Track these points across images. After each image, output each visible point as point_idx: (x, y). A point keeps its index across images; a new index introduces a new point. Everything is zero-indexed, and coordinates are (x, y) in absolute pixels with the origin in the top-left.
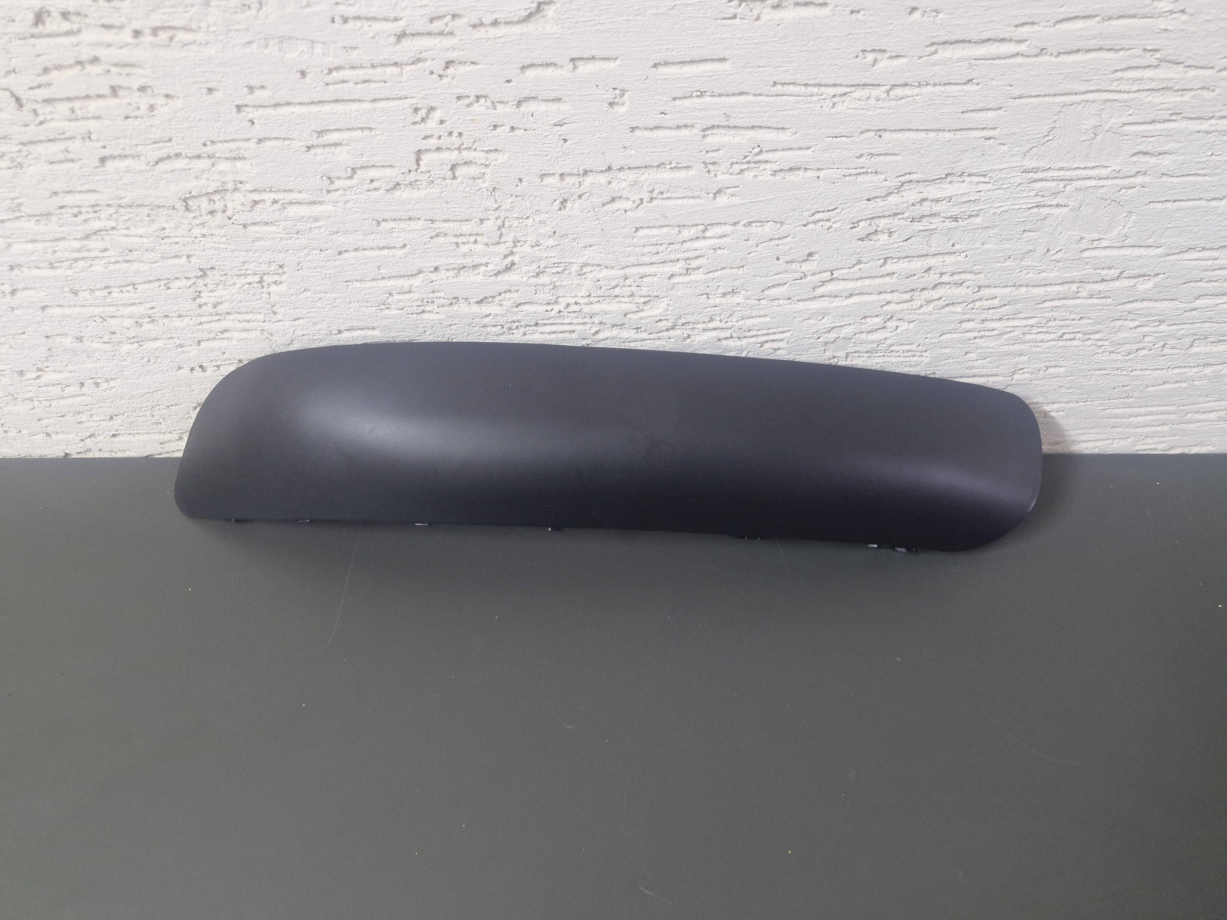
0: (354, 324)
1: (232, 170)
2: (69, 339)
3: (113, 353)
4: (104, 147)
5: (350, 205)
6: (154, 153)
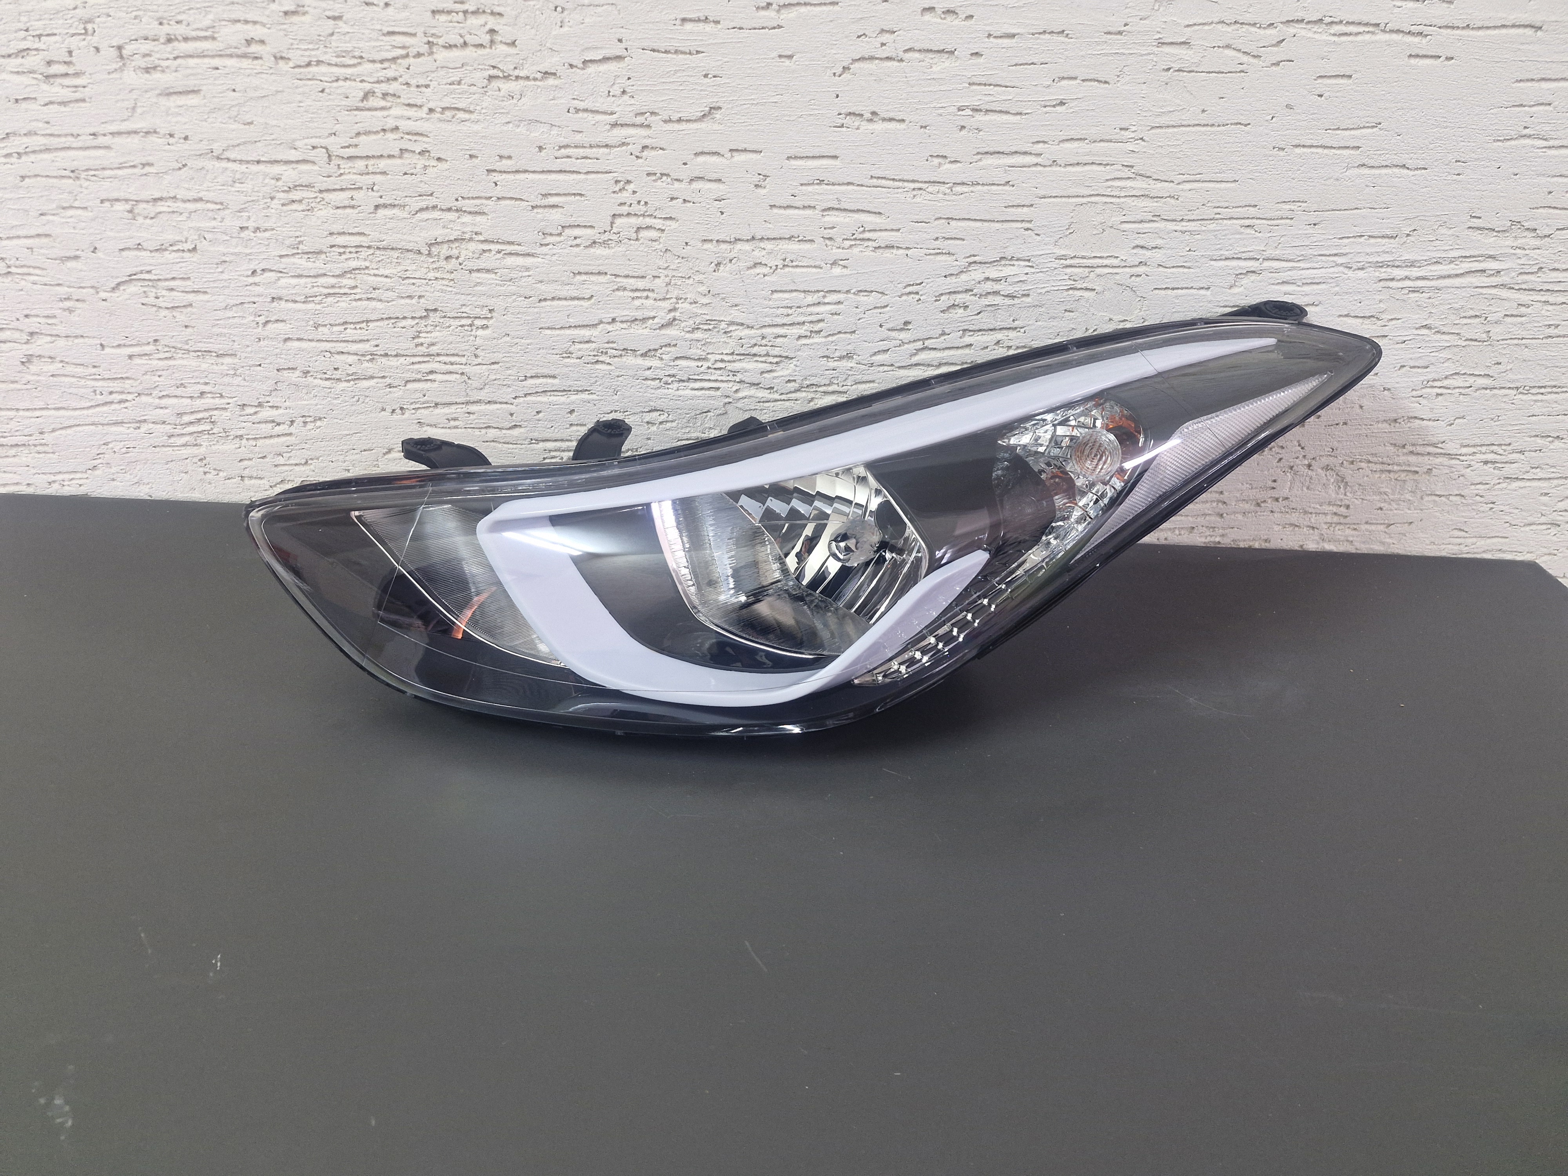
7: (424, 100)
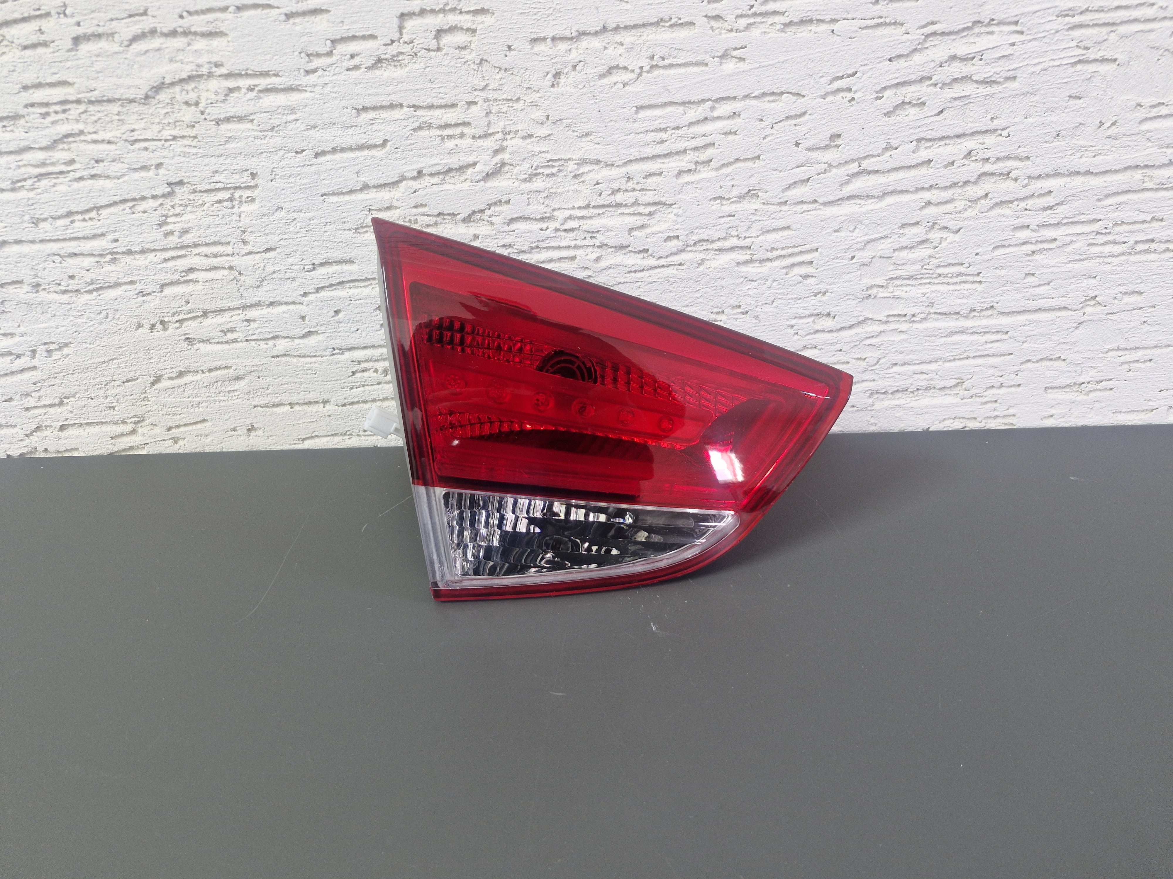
0: (330, 255)
1: (208, 48)
2: (26, 288)
3: (69, 306)
4: (78, 24)
5: (329, 89)
6: (128, 29)
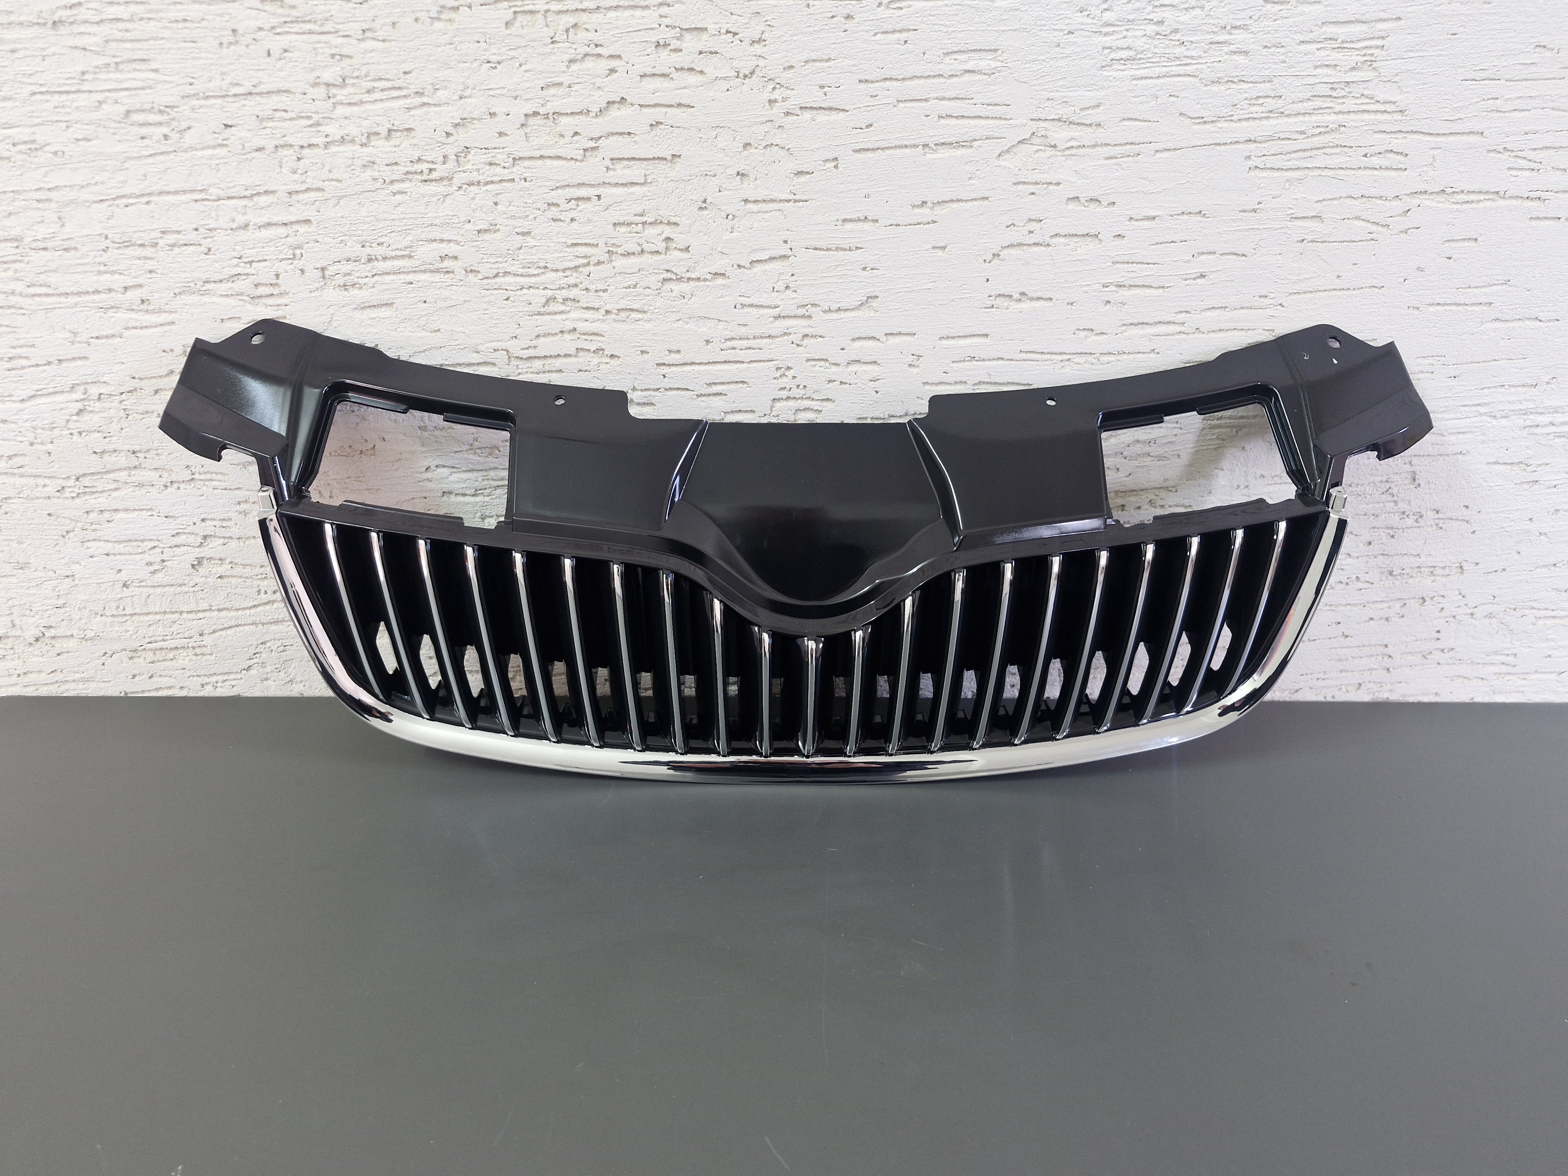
7: (602, 303)
